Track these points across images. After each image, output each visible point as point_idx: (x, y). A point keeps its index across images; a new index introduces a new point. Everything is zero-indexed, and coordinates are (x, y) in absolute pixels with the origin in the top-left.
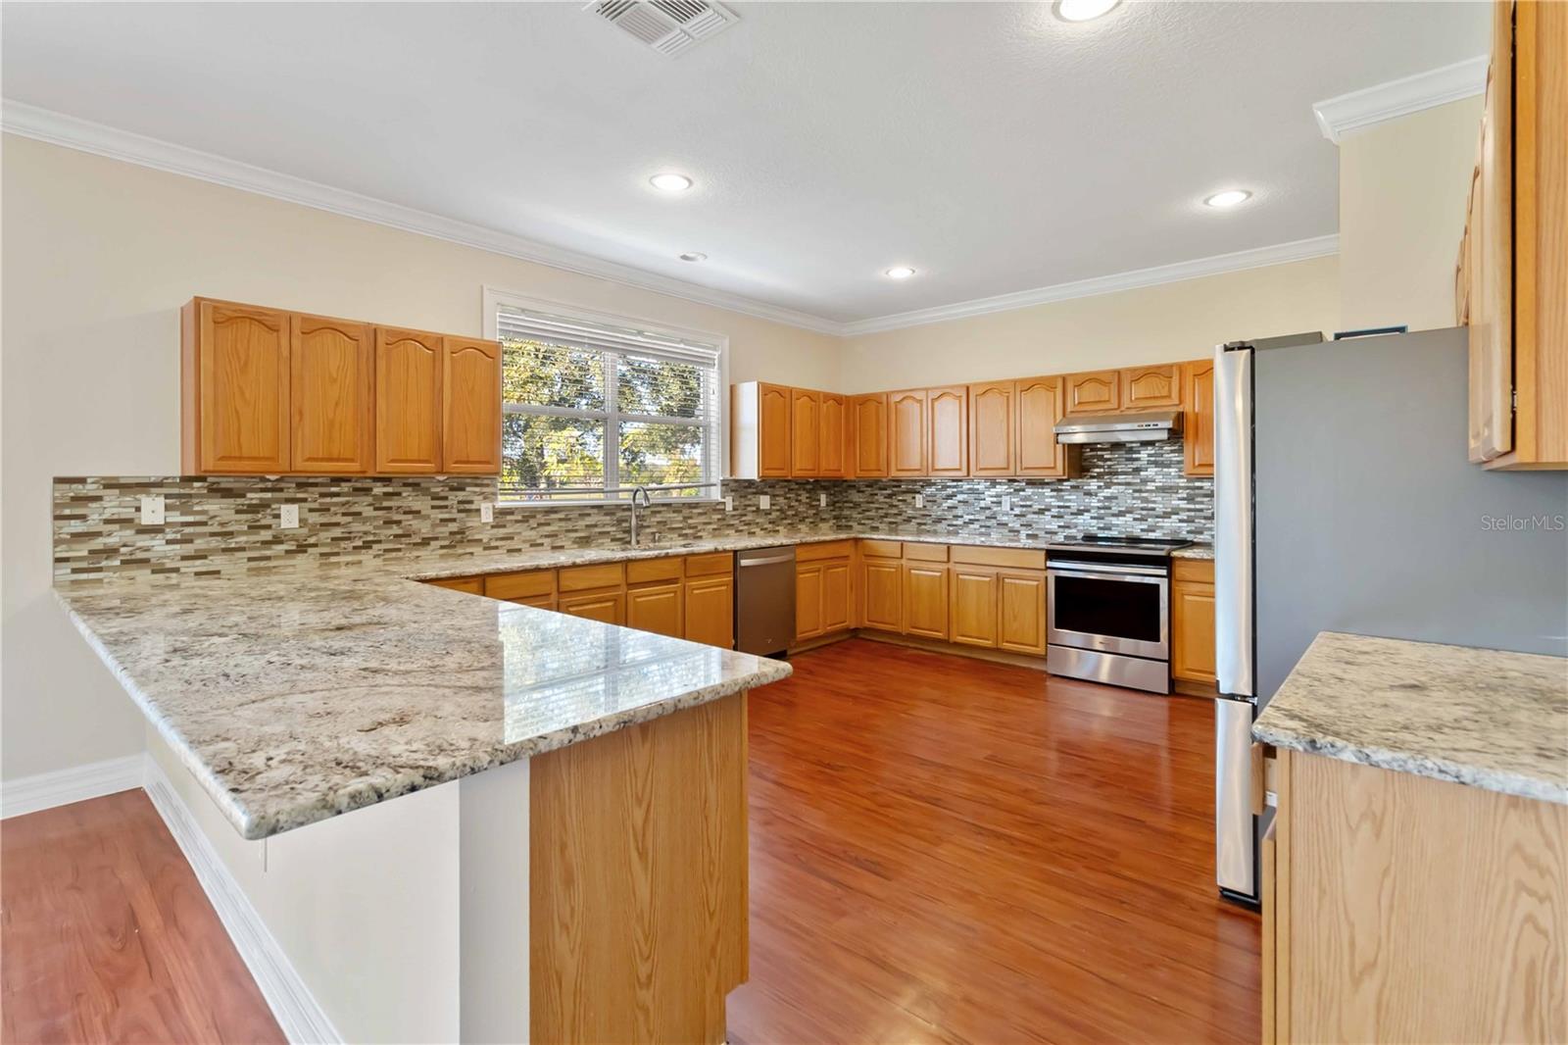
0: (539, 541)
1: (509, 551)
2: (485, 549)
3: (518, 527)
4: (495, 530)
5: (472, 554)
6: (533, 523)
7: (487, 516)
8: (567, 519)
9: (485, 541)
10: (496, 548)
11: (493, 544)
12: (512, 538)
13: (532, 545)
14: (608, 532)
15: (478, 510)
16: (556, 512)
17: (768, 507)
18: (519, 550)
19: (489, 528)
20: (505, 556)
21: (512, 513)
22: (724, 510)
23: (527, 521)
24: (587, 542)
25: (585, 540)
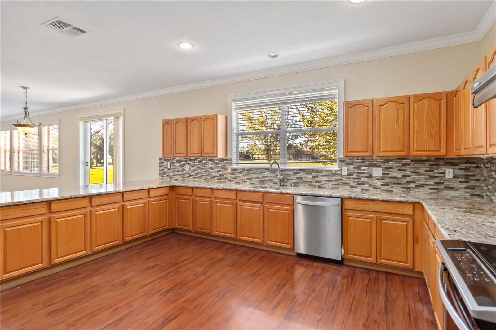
0: (245, 180)
1: (236, 183)
2: (229, 181)
3: (239, 175)
4: (232, 175)
5: (225, 182)
6: (244, 174)
7: (229, 171)
8: (255, 173)
9: (229, 178)
10: (232, 181)
11: (231, 179)
12: (237, 178)
13: (243, 182)
14: (272, 180)
15: (227, 168)
16: (252, 170)
17: (381, 175)
18: (239, 183)
19: (230, 174)
20: (234, 184)
21: (237, 170)
22: (341, 174)
23: (242, 173)
24: (263, 183)
25: (262, 182)
